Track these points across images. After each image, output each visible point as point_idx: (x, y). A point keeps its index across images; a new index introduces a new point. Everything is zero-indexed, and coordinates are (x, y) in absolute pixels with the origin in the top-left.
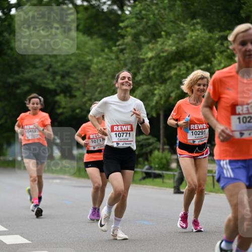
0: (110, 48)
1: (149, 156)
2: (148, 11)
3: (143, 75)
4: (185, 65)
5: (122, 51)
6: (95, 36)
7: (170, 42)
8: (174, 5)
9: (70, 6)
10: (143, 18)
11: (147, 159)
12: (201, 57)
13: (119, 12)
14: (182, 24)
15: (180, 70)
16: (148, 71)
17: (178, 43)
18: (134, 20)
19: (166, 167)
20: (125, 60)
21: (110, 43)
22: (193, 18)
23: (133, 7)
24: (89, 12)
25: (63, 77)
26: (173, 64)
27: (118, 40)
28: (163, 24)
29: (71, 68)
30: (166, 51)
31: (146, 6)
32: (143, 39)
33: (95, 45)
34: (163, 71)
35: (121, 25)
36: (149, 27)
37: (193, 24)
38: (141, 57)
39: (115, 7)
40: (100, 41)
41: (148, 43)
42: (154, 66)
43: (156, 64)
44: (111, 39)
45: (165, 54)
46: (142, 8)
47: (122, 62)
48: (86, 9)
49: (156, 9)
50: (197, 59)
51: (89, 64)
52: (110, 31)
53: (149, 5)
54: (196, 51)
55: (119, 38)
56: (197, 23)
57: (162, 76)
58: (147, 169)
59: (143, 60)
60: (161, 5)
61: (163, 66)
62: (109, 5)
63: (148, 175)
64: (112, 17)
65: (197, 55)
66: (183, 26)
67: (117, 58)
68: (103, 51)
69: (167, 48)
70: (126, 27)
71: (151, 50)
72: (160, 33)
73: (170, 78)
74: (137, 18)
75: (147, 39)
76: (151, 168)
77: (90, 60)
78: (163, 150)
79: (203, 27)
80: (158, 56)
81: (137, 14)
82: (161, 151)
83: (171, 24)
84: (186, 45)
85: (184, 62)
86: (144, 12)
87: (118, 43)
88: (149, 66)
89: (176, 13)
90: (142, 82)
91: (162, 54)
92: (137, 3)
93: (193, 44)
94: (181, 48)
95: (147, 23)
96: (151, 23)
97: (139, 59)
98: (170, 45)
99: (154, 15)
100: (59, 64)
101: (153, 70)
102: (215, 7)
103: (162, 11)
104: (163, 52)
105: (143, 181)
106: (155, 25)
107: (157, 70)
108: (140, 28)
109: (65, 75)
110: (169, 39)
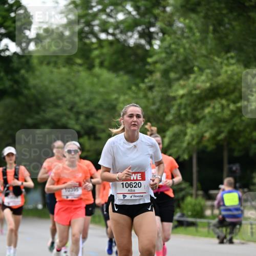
0: (137, 85)
1: (181, 202)
2: (179, 45)
3: (174, 114)
4: (220, 103)
5: (151, 88)
6: (121, 73)
7: (203, 78)
8: (206, 38)
9: (94, 40)
10: (172, 53)
11: (179, 206)
12: (237, 94)
13: (148, 47)
14: (216, 58)
15: (214, 108)
16: (179, 110)
17: (211, 79)
18: (164, 55)
19: (200, 214)
20: (154, 98)
21: (138, 80)
22: (228, 51)
23: (162, 40)
24: (115, 47)
25: (87, 117)
26: (207, 102)
27: (146, 77)
28: (195, 59)
29: (96, 108)
30: (198, 88)
31: (176, 40)
32: (172, 75)
33: (121, 82)
34: (195, 109)
35: (150, 60)
36: (179, 62)
37: (228, 59)
38: (172, 94)
39: (143, 42)
40: (126, 78)
41: (178, 79)
42: (186, 105)
43: (188, 102)
44: (139, 76)
45: (198, 92)
46: (171, 42)
47: (151, 101)
48: (111, 43)
49: (187, 42)
50: (232, 97)
51: (114, 103)
52: (137, 67)
53: (179, 39)
54: (232, 87)
55: (147, 74)
56: (232, 57)
57: (194, 116)
58: (180, 217)
59: (174, 98)
60: (192, 38)
61: (196, 104)
62: (136, 39)
63: (180, 224)
64: (140, 52)
65: (233, 91)
66: (216, 61)
67: (146, 96)
68: (130, 88)
69: (199, 84)
70: (155, 63)
71: (183, 87)
72: (192, 68)
73: (204, 117)
74: (167, 53)
75: (177, 76)
76: (183, 215)
77: (117, 99)
78: (197, 196)
79: (238, 61)
80: (190, 94)
81: (166, 48)
82: (194, 196)
83: (203, 59)
84: (220, 82)
85: (219, 99)
86: (173, 46)
87: (146, 80)
88: (180, 105)
89: (209, 47)
90: (173, 122)
91: (194, 92)
92: (166, 36)
93: (227, 80)
94: (215, 85)
95: (177, 57)
96: (181, 58)
97: (168, 96)
98: (203, 82)
99: (185, 49)
100: (82, 103)
101: (185, 108)
102: (251, 40)
103: (194, 45)
104: (195, 89)
105: (176, 230)
106: (186, 61)
107: (189, 109)
108: (170, 63)
109: (89, 115)
110: (201, 75)
